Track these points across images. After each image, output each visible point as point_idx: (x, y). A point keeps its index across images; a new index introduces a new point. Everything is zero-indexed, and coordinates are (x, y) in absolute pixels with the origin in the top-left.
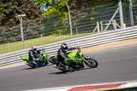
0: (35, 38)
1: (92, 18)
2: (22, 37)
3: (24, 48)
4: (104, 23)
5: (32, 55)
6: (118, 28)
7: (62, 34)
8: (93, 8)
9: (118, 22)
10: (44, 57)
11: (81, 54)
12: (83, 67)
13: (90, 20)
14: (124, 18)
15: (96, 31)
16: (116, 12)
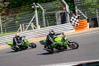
1: (17, 22)
4: (25, 25)
5: (16, 41)
6: (35, 28)
8: (18, 15)
9: (35, 24)
10: (25, 43)
12: (67, 48)
13: (15, 23)
14: (39, 21)
15: (20, 31)
16: (34, 17)
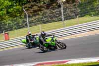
0: (73, 18)
2: (63, 18)
3: (64, 27)
7: (94, 15)
11: (54, 39)
